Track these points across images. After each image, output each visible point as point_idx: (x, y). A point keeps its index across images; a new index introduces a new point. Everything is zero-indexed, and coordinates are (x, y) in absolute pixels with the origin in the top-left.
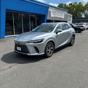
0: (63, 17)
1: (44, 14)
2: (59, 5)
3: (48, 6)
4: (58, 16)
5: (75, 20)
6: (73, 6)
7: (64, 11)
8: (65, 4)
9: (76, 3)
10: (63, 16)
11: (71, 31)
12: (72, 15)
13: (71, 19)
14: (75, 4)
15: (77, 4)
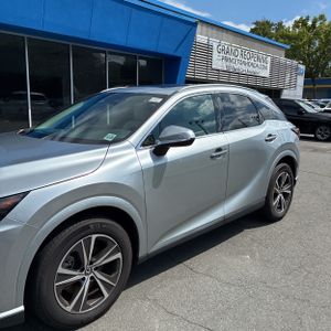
0: (266, 73)
1: (171, 52)
2: (253, 27)
3: (194, 21)
4: (244, 68)
5: (317, 86)
6: (309, 29)
7: (271, 49)
8: (280, 24)
9: (322, 17)
10: (266, 68)
11: (270, 138)
12: (303, 67)
13: (301, 80)
14: (318, 24)
15: (327, 23)
